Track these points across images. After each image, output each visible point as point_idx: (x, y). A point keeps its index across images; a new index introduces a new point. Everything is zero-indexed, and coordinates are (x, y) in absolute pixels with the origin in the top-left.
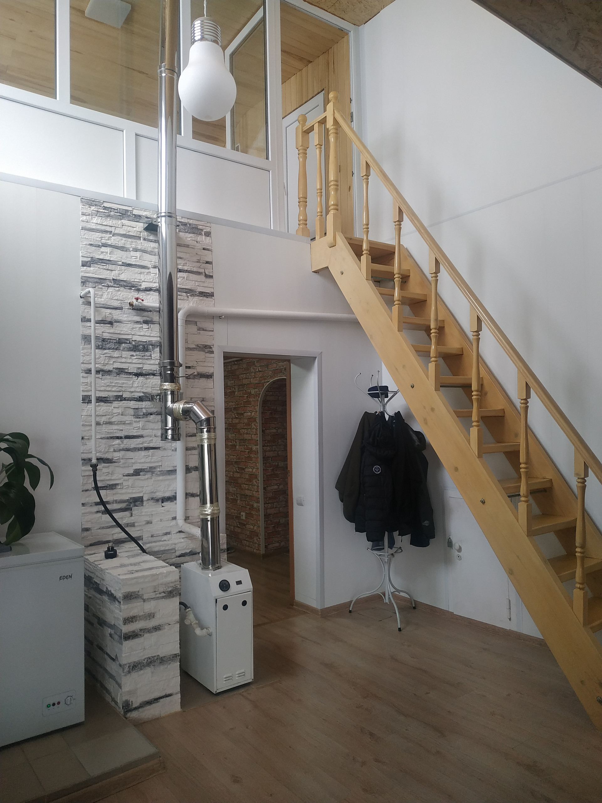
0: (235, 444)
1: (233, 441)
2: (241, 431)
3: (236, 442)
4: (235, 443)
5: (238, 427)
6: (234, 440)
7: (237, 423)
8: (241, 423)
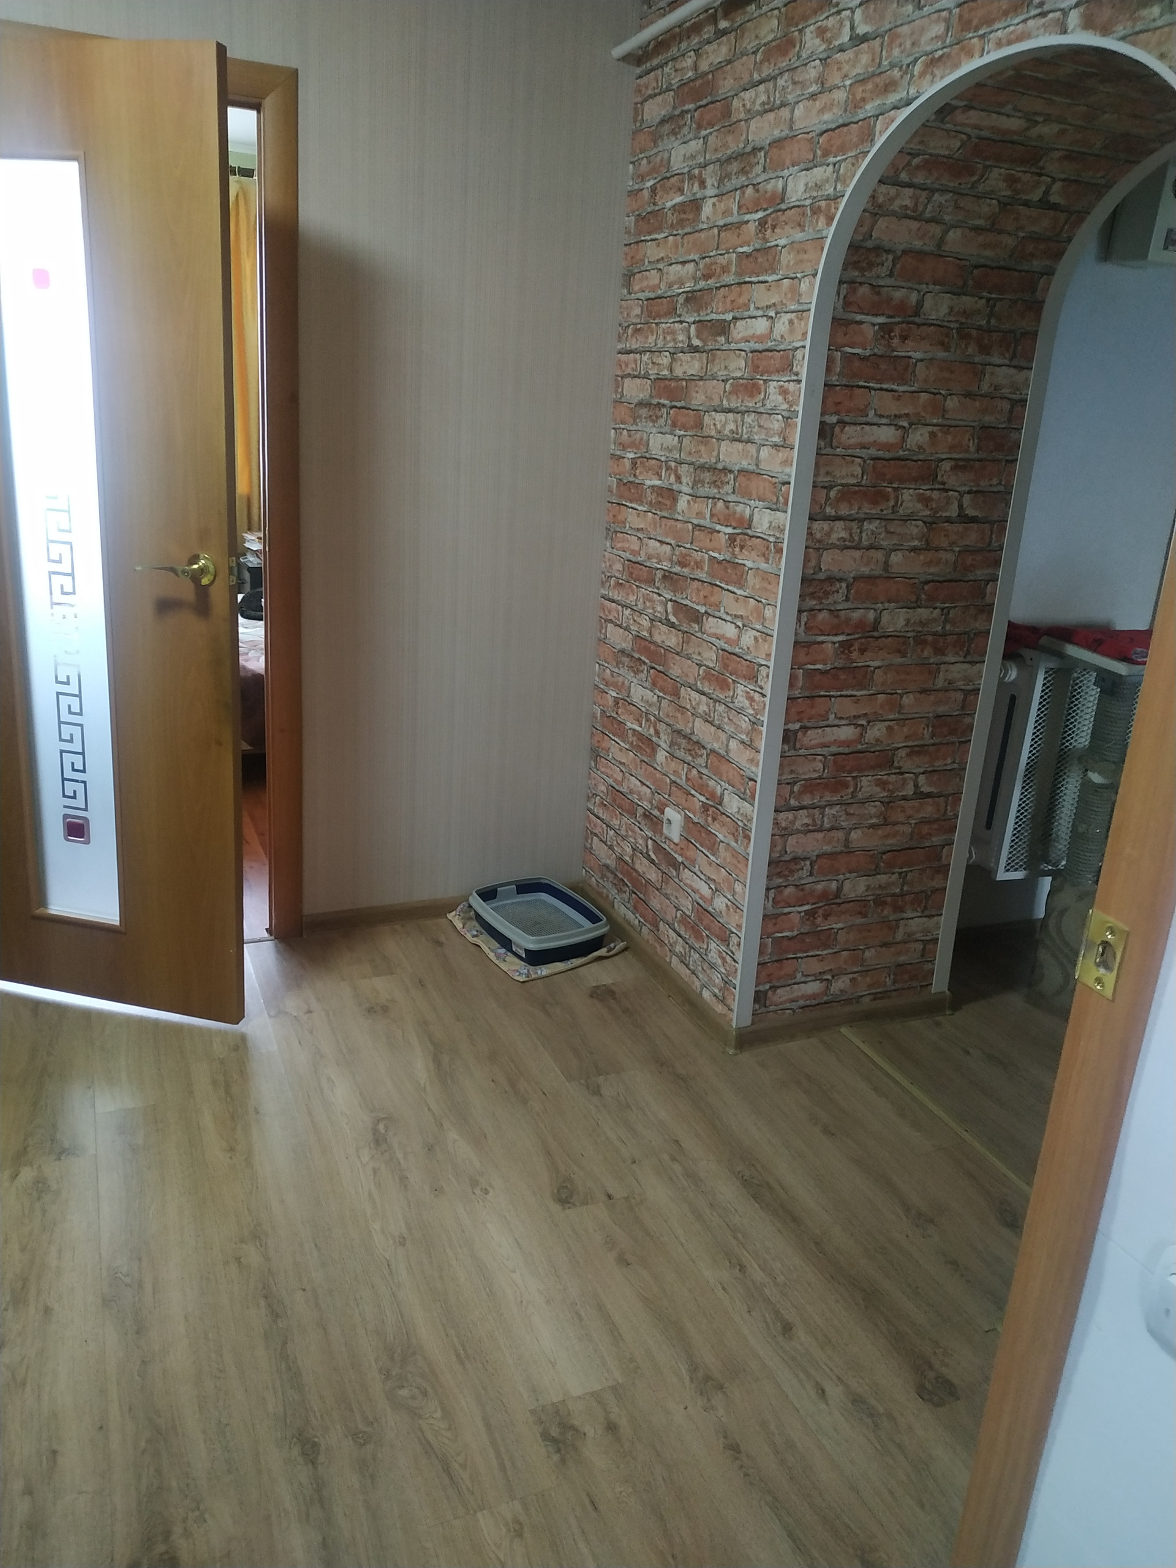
0: (675, 487)
1: (668, 468)
2: (707, 419)
3: (678, 479)
4: (673, 479)
5: (698, 399)
6: (673, 464)
7: (692, 379)
8: (714, 378)
